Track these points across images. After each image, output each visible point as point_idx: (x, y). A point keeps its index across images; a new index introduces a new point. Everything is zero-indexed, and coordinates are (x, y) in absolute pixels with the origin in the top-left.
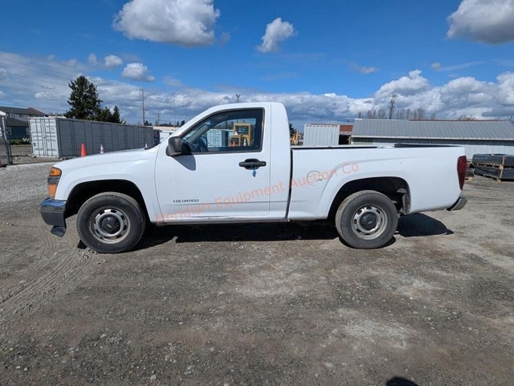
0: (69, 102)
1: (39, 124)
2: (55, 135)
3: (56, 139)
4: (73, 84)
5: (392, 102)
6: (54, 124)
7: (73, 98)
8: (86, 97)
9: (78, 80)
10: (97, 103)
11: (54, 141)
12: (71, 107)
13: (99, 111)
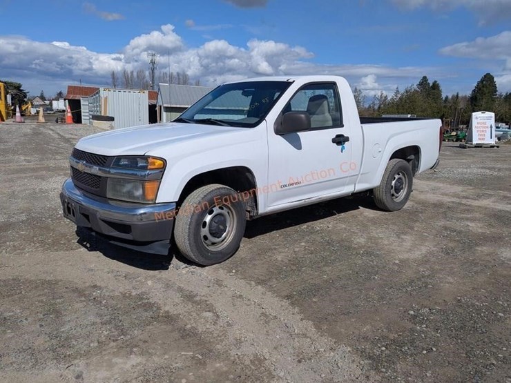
5: (153, 62)
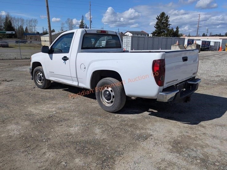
0: (155, 27)
1: (126, 39)
2: (130, 44)
3: (130, 46)
4: (158, 17)
6: (130, 39)
7: (157, 24)
8: (163, 23)
9: (161, 14)
10: (168, 26)
11: (130, 47)
12: (155, 29)
13: (168, 30)
